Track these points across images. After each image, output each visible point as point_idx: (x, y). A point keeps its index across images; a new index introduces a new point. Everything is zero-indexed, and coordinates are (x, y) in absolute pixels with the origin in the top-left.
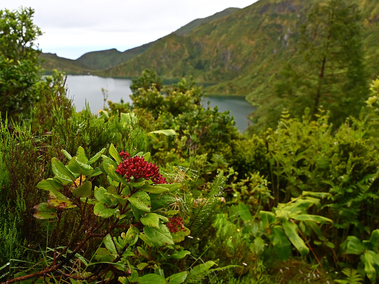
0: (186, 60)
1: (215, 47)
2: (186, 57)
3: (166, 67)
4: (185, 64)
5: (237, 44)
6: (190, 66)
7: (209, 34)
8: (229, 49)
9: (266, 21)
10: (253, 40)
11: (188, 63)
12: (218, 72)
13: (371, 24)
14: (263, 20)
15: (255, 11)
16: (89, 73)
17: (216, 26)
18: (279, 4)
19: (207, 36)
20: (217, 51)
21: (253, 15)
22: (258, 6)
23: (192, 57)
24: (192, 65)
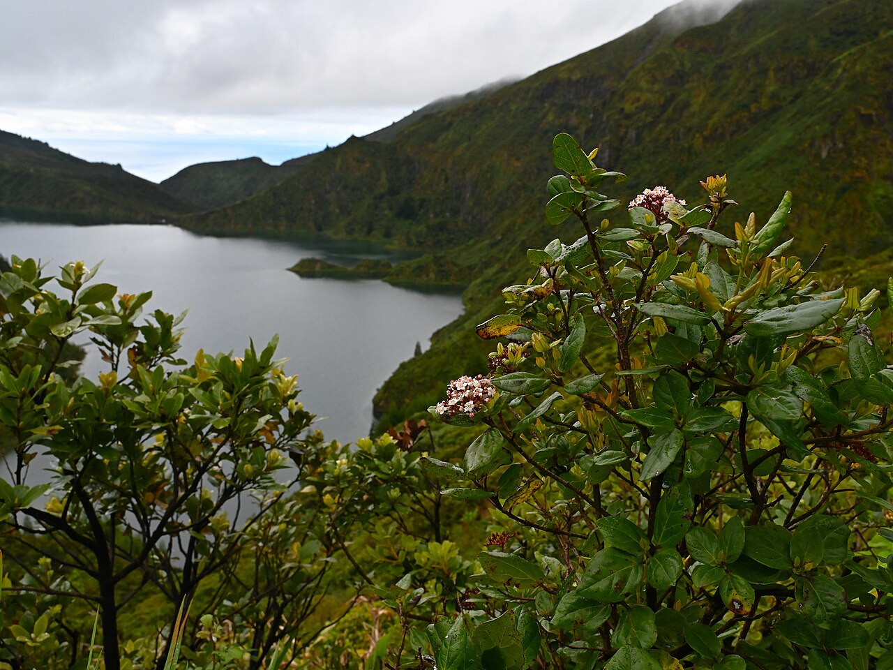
0: (381, 196)
1: (443, 170)
2: (382, 191)
3: (337, 211)
4: (376, 207)
5: (485, 167)
6: (386, 212)
7: (434, 141)
8: (468, 175)
9: (551, 117)
10: (518, 159)
11: (384, 205)
12: (442, 227)
13: (708, 146)
14: (544, 117)
15: (530, 94)
16: (164, 221)
17: (451, 124)
18: (578, 81)
19: (431, 145)
20: (446, 180)
21: (527, 104)
22: (537, 84)
23: (393, 192)
24: (391, 208)
